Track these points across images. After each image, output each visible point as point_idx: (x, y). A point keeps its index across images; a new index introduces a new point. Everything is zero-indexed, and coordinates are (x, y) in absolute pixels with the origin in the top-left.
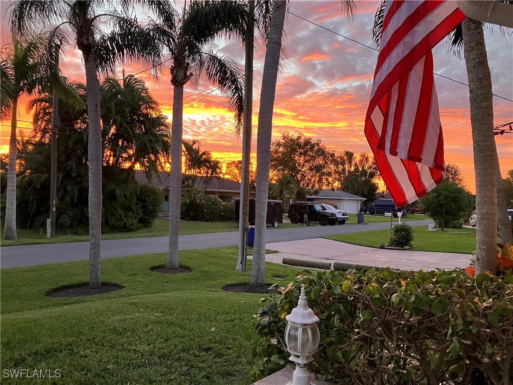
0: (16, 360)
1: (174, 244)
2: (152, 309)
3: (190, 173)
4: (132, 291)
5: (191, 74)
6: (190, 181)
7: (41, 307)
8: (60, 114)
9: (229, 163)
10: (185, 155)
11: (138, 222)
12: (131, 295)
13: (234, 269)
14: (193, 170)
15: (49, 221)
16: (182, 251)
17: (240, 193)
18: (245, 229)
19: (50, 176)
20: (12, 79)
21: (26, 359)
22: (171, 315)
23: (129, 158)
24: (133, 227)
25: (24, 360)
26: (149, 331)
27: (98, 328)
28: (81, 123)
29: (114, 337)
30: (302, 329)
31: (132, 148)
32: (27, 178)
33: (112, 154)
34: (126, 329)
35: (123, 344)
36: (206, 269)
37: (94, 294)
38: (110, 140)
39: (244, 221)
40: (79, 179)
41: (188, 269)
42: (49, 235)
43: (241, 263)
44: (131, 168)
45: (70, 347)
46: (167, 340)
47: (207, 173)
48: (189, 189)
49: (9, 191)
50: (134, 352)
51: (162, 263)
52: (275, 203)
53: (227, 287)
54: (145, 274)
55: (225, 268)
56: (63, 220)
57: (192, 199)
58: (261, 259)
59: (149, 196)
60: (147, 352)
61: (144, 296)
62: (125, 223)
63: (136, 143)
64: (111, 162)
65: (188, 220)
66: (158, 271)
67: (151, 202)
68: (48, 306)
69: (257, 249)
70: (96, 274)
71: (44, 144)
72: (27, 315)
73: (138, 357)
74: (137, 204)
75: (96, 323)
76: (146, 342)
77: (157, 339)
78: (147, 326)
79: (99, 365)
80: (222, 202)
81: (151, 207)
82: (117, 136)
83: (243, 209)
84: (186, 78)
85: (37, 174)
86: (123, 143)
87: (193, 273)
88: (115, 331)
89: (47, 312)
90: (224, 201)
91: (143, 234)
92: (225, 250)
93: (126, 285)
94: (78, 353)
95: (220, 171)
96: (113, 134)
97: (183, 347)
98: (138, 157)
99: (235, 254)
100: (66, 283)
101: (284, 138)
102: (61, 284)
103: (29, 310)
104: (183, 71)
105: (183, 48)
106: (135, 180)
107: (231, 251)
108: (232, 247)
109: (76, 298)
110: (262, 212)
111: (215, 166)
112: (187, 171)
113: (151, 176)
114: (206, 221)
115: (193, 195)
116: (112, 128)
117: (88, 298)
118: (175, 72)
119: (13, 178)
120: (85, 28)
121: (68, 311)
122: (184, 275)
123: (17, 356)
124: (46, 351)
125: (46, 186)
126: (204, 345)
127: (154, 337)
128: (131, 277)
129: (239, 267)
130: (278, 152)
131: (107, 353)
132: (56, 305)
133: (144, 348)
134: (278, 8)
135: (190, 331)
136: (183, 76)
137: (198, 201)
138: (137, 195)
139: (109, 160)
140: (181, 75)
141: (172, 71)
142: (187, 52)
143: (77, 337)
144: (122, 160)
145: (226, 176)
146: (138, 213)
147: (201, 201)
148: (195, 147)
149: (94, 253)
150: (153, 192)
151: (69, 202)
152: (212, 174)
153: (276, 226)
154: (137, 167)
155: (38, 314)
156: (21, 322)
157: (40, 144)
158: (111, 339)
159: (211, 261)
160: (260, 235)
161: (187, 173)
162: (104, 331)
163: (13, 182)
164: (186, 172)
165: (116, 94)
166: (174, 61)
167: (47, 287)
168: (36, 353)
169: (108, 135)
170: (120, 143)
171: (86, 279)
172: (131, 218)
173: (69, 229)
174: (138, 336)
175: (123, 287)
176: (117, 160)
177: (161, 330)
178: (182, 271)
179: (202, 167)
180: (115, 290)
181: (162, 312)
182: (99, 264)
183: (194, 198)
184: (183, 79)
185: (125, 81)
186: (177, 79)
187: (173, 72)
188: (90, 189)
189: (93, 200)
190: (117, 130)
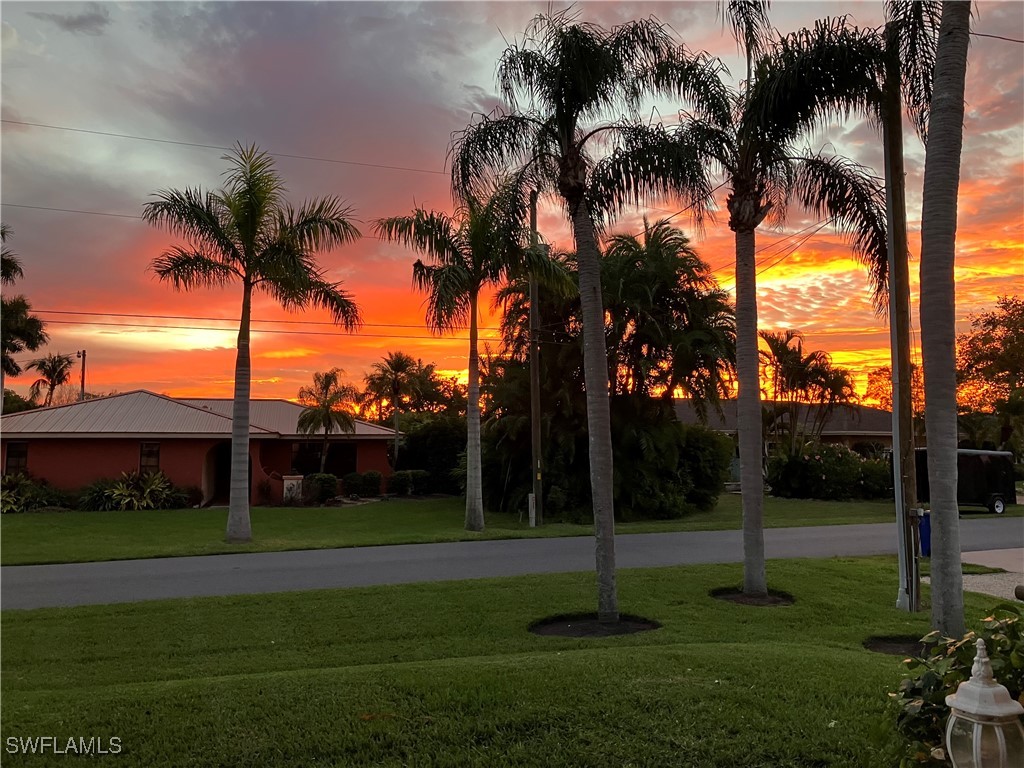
0: (479, 734)
1: (754, 545)
2: (710, 670)
3: (784, 400)
4: (675, 635)
5: (770, 204)
6: (787, 415)
7: (521, 651)
8: (541, 311)
9: (874, 373)
10: (772, 364)
11: (685, 500)
12: (674, 642)
13: (893, 604)
14: (790, 393)
15: (531, 497)
16: (775, 560)
17: (891, 437)
18: (910, 519)
19: (530, 417)
20: (469, 262)
21: (494, 733)
22: (746, 686)
23: (661, 378)
24: (676, 510)
25: (491, 735)
26: (700, 712)
27: (609, 696)
28: (576, 321)
29: (636, 715)
30: (980, 727)
31: (665, 358)
32: (496, 424)
33: (631, 372)
34: (657, 702)
35: (650, 730)
36: (825, 600)
37: (607, 635)
38: (627, 347)
39: (907, 498)
40: (576, 421)
41: (787, 598)
42: (532, 523)
43: (908, 593)
44: (668, 395)
45: (562, 723)
46: (733, 733)
47: (822, 396)
48: (786, 432)
49: (471, 447)
50: (671, 746)
51: (735, 584)
52: (990, 456)
53: (875, 643)
54: (699, 604)
55: (870, 602)
56: (554, 496)
57: (793, 453)
58: (952, 585)
59: (704, 450)
60: (694, 749)
61: (699, 645)
62: (662, 503)
63: (673, 348)
64: (630, 387)
65: (788, 497)
66: (727, 599)
67: (709, 461)
68: (532, 649)
69: (941, 561)
70: (609, 596)
71: (519, 364)
72: (500, 661)
73: (677, 757)
74: (681, 465)
75: (606, 685)
76: (694, 731)
77: (714, 728)
78: (696, 702)
79: (609, 762)
80: (860, 458)
81: (709, 471)
82: (639, 338)
83: (903, 473)
84: (759, 213)
85: (510, 416)
86: (649, 350)
87: (799, 608)
88: (637, 703)
89: (529, 658)
90: (864, 455)
91: (697, 525)
92: (870, 562)
93: (664, 621)
94: (575, 734)
95: (849, 392)
96: (631, 336)
97: (766, 751)
98: (679, 374)
99: (892, 571)
100: (562, 612)
101: (1005, 306)
102: (553, 612)
103: (504, 653)
104: (752, 202)
105: (750, 158)
106: (675, 418)
107: (883, 565)
108: (886, 555)
109: (577, 640)
110: (946, 477)
111: (838, 381)
112: (779, 397)
113: (705, 411)
114: (827, 498)
115: (794, 445)
116: (629, 325)
117: (597, 640)
118: (736, 205)
119: (476, 424)
120: (572, 159)
121: (562, 660)
122: (781, 610)
123: (480, 727)
124: (525, 725)
125: (525, 434)
126: (810, 753)
127: (709, 724)
128: (673, 608)
129: (902, 599)
130: (993, 340)
131: (624, 742)
132: (544, 649)
133: (689, 741)
134: (949, 33)
135: (782, 721)
136: (753, 210)
137: (807, 458)
138: (679, 446)
139: (627, 384)
140: (748, 209)
141: (730, 204)
142: (759, 162)
143: (573, 706)
144: (650, 382)
145: (869, 402)
146: (685, 483)
147: (812, 456)
148: (792, 344)
149: (604, 557)
150: (712, 441)
151: (562, 463)
152: (832, 398)
153: (999, 510)
154: (678, 393)
155: (515, 660)
156: (489, 671)
157: (513, 364)
158: (631, 717)
159: (837, 585)
160: (945, 532)
161: (779, 399)
162: (618, 702)
163: (475, 432)
164: (776, 397)
165: (631, 262)
166: (734, 186)
167: (531, 616)
168: (510, 726)
169: (622, 338)
170: (644, 350)
171: (593, 606)
172: (672, 493)
173: (565, 513)
174: (679, 718)
175: (659, 626)
176: (641, 383)
177: (723, 711)
178: (775, 602)
179: (810, 386)
180: (644, 629)
181: (729, 679)
182: (613, 578)
183: (797, 451)
184: (754, 217)
185: (648, 236)
186: (741, 218)
187: (733, 206)
188: (591, 439)
189: (597, 459)
190: (638, 328)
